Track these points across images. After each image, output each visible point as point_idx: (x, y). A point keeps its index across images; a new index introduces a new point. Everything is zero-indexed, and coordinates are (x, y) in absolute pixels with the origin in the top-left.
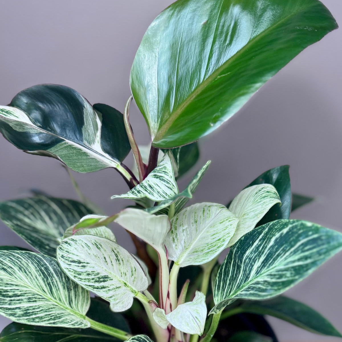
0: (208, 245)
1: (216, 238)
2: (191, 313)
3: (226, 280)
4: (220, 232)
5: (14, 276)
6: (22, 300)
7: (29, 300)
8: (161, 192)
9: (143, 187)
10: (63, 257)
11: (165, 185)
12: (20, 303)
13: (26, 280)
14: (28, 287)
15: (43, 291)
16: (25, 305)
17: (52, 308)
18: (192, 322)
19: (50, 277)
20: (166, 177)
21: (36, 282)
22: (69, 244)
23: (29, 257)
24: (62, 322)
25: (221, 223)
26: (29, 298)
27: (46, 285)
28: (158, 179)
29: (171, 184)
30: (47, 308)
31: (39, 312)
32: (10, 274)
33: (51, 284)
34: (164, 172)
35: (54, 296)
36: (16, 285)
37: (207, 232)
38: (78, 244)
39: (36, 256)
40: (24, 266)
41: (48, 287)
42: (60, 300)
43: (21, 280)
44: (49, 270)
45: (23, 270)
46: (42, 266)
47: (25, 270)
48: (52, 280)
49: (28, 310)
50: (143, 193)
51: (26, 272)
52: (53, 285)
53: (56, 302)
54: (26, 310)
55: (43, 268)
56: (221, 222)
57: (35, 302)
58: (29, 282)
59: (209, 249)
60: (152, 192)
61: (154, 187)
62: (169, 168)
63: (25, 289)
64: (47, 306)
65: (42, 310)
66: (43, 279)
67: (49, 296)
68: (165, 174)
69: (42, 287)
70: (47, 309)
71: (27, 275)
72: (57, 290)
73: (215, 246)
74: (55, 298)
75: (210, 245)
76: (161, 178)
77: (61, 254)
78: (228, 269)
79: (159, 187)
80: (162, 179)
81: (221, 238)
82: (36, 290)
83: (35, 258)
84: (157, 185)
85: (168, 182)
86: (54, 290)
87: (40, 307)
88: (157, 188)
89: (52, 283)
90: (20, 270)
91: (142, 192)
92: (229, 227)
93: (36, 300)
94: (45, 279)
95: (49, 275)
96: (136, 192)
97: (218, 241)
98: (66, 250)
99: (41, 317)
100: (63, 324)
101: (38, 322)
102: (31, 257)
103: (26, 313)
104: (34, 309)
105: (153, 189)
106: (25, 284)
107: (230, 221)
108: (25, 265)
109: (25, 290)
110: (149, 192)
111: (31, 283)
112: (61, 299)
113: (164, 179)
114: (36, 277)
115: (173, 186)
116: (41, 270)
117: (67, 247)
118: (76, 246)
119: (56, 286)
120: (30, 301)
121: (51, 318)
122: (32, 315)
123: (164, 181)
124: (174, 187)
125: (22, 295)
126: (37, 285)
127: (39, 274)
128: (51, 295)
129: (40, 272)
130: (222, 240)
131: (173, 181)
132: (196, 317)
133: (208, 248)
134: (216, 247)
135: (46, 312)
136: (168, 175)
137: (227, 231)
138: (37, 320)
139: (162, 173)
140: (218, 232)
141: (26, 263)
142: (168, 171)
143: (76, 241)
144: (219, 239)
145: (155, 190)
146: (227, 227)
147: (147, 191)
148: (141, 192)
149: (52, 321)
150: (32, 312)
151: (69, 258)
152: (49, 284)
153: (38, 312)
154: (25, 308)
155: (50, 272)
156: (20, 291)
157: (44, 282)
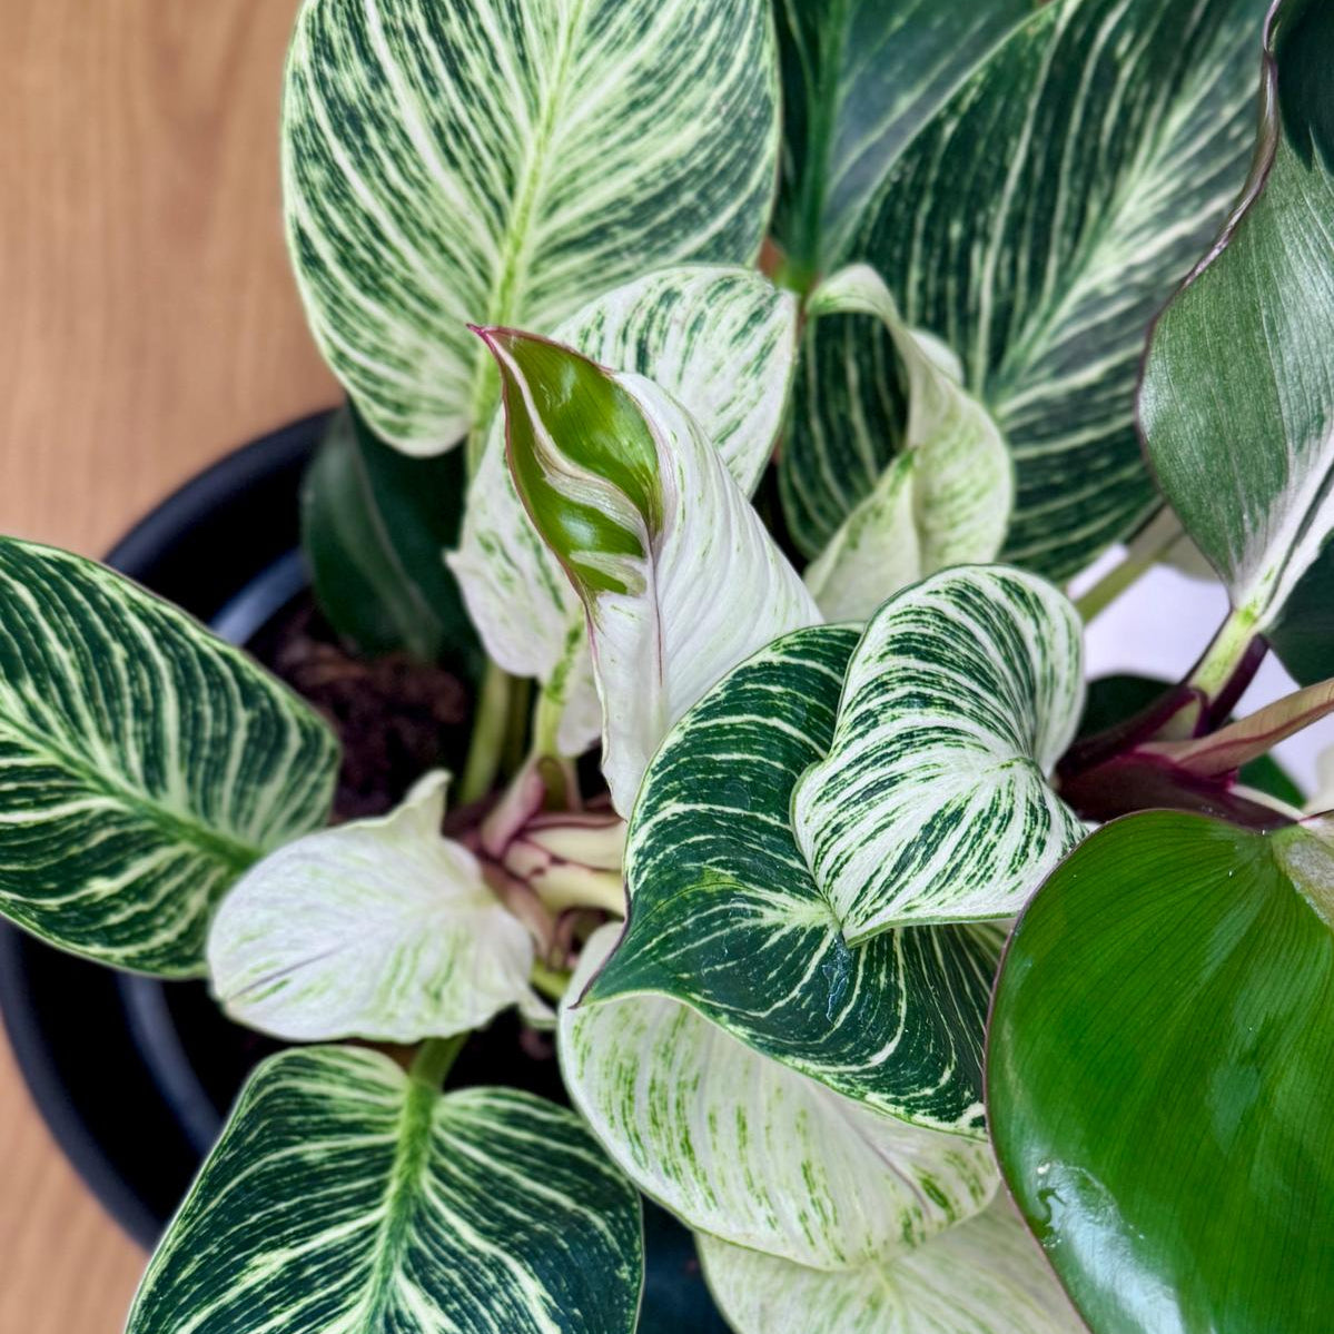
0: (681, 1085)
1: (714, 1130)
2: (321, 957)
3: (521, 1163)
4: (742, 1159)
5: (589, 45)
6: (434, 92)
7: (449, 134)
8: (839, 846)
9: (896, 747)
10: (669, 297)
11: (878, 871)
12: (413, 83)
13: (585, 110)
14: (543, 122)
15: (550, 204)
16: (409, 110)
17: (443, 249)
18: (262, 961)
19: (646, 236)
20: (918, 880)
21: (591, 165)
22: (745, 331)
23: (739, 124)
24: (336, 300)
25: (806, 1169)
26: (459, 131)
27: (591, 216)
28: (914, 832)
29: (877, 906)
30: (427, 221)
31: (378, 181)
32: (596, 26)
33: (607, 246)
34: (957, 868)
35: (545, 264)
36: (523, 58)
37: (779, 1091)
38: (740, 381)
39: (753, 158)
40: (677, 95)
41: (582, 230)
42: (536, 294)
43: (579, 85)
44: (686, 234)
45: (649, 87)
46: (703, 195)
47: (649, 100)
48: (629, 248)
49: (381, 127)
50: (850, 742)
51: (635, 105)
52: (607, 256)
53: (510, 275)
54: (373, 115)
55: (688, 197)
56: (815, 1173)
57: (445, 159)
58: (579, 127)
59: (653, 1089)
60: (843, 796)
61: (871, 806)
62: (967, 901)
63: (518, 105)
64: (445, 224)
65: (402, 199)
66: (622, 201)
67: (535, 235)
68: (938, 876)
69: (572, 195)
70: (418, 225)
71: (624, 116)
72: (582, 277)
73: (655, 1122)
74: (534, 269)
75: (673, 1096)
76: (923, 849)
77: (688, 290)
78: (562, 1178)
79: (871, 837)
80: (913, 858)
81: (693, 1160)
82: (538, 166)
83: (742, 153)
84: (885, 826)
85: (891, 892)
86: (578, 261)
87: (423, 188)
88: (868, 826)
89: (616, 253)
90: (639, 74)
91: (861, 735)
92: (762, 1213)
93: (467, 168)
94: (624, 213)
95: (654, 234)
96: (874, 703)
97: (677, 1140)
98: (710, 313)
99: (347, 196)
100: (321, 306)
101: (303, 180)
102: (741, 131)
103: (354, 118)
104: (395, 155)
105: (856, 803)
106: (552, 105)
107: (803, 1217)
108: (688, 102)
109: (509, 105)
110: (848, 775)
111: (571, 136)
112: (544, 302)
113: (914, 865)
114: (622, 165)
115: (867, 917)
116: (674, 189)
117: (726, 321)
118: (730, 368)
119: (598, 271)
120: (439, 132)
121: (348, 245)
122: (349, 145)
123: (900, 867)
124: (861, 918)
125: (466, 94)
126: (576, 173)
127: (649, 179)
128: (543, 245)
129: (663, 184)
130: (683, 1161)
131: (891, 915)
132: (284, 983)
133: (664, 1085)
134: (644, 1126)
135: (399, 219)
136: (928, 888)
137: (738, 1193)
138: (317, 174)
139: (952, 857)
140: (750, 1150)
141: (701, 107)
142: (949, 891)
143: (758, 370)
144: (687, 1148)
145: (853, 810)
146: (764, 1196)
147: (850, 767)
148: (860, 729)
149: (324, 249)
150: (369, 150)
151: (663, 333)
152: (601, 233)
153: (381, 175)
154: (386, 111)
155: (675, 241)
156: (490, 82)
157: (611, 207)
